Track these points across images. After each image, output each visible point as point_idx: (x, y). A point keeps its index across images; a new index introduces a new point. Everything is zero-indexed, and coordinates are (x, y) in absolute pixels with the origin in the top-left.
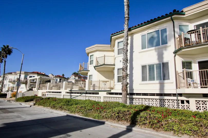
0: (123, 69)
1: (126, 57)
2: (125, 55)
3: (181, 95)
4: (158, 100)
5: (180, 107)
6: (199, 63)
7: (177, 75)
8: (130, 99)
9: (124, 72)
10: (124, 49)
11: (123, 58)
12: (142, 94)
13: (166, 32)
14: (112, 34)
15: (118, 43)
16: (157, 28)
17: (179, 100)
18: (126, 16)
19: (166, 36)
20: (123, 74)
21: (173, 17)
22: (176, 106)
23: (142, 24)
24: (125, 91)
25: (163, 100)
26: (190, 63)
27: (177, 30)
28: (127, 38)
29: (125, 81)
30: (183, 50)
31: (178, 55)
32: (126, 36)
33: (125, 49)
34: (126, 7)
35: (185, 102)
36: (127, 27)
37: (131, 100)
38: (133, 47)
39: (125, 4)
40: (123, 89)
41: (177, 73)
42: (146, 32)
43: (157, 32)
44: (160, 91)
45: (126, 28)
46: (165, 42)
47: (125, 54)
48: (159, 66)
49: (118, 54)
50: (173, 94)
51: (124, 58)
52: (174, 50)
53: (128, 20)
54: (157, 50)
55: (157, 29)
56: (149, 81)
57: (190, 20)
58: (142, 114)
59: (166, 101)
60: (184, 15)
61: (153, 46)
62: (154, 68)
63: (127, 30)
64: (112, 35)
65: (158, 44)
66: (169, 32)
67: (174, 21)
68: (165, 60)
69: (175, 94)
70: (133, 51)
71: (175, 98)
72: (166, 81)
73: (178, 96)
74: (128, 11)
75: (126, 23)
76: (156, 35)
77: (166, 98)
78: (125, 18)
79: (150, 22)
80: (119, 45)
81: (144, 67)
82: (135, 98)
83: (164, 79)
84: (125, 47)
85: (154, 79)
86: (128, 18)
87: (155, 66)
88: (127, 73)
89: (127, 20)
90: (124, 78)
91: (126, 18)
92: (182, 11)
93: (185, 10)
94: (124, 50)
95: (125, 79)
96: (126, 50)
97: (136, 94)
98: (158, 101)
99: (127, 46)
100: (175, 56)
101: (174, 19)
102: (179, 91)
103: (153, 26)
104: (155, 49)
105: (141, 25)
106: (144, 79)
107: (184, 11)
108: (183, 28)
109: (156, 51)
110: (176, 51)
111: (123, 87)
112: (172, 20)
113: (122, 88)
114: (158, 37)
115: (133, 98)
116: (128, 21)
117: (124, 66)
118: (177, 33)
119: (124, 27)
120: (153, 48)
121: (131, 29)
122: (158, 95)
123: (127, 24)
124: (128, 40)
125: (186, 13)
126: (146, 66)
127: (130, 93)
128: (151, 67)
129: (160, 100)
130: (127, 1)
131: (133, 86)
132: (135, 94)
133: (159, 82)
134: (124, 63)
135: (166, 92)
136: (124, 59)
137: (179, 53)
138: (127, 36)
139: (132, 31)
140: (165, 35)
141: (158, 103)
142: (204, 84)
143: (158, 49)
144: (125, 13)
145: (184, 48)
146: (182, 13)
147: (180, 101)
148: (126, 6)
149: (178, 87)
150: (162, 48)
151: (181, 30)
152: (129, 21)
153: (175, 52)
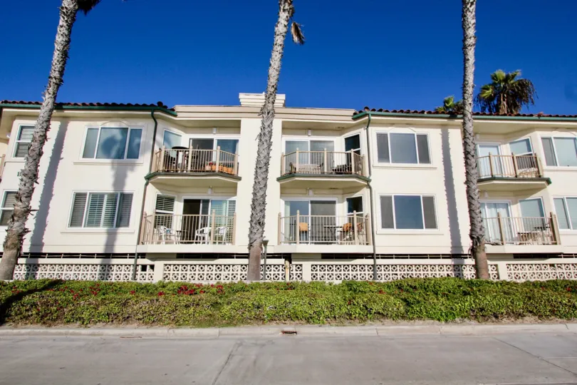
0: (18, 196)
1: (33, 168)
2: (29, 164)
3: (143, 255)
4: (99, 266)
5: (138, 277)
6: (186, 201)
7: (144, 219)
8: (27, 268)
9: (20, 203)
10: (31, 148)
11: (24, 168)
12: (65, 254)
13: (140, 137)
14: (6, 102)
15: (22, 128)
16: (124, 124)
17: (138, 265)
18: (56, 74)
19: (139, 145)
20: (16, 208)
21: (155, 113)
22: (130, 277)
23: (91, 104)
24: (12, 248)
25: (109, 265)
26: (171, 200)
27: (159, 138)
28: (45, 124)
29: (16, 224)
30: (159, 177)
31: (152, 183)
32: (45, 119)
33: (33, 150)
34: (57, 56)
35: (148, 267)
36: (51, 101)
37: (31, 268)
38: (62, 148)
39: (58, 47)
40: (9, 243)
41: (144, 216)
42: (99, 124)
43: (124, 130)
44: (106, 249)
45: (47, 100)
46: (134, 154)
47: (31, 160)
48: (113, 198)
49: (16, 156)
50: (131, 254)
51: (26, 170)
52: (146, 172)
53: (58, 85)
54: (116, 167)
55: (124, 126)
56: (86, 228)
57: (186, 127)
58: (27, 299)
59: (115, 268)
60: (176, 116)
61: (108, 157)
62: (102, 201)
63: (50, 106)
64: (4, 104)
65: (120, 156)
66: (145, 139)
67: (158, 121)
68: (127, 190)
69: (134, 254)
70: (60, 155)
71: (132, 261)
72: (121, 230)
73: (138, 258)
74: (61, 65)
75: (51, 90)
76: (119, 136)
77: (115, 261)
78: (50, 77)
79: (109, 107)
80: (23, 133)
81: (79, 197)
82: (43, 265)
83: (118, 226)
84: (36, 144)
85: (98, 224)
86: (58, 81)
87: (106, 197)
88: (28, 206)
89: (56, 84)
90: (16, 218)
91: (54, 80)
92: (173, 110)
93: (178, 108)
94: (30, 151)
95: (18, 221)
96: (37, 152)
97: (49, 254)
98: (98, 268)
99: (42, 143)
100: (147, 184)
101: (158, 118)
102: (142, 249)
103: (118, 117)
104: (113, 164)
105: (91, 107)
106: (75, 221)
107: (176, 110)
108: (172, 137)
109: (113, 168)
110: (150, 174)
111: (8, 238)
112: (154, 117)
113: (6, 242)
114: (124, 141)
115: (39, 265)
116: (58, 88)
117: (23, 188)
118: (159, 144)
119: (44, 98)
120: (109, 161)
121: (64, 107)
122: (99, 255)
123: (54, 93)
124: (47, 129)
125: (179, 114)
126: (85, 194)
127: (32, 254)
128: (97, 199)
129: (103, 266)
130: (62, 42)
131: (44, 237)
132: (45, 254)
133: (108, 230)
134: (23, 183)
135: (117, 250)
136: (26, 172)
137: (152, 180)
138: (46, 121)
139: (66, 112)
140: (137, 141)
141: (98, 272)
142: (187, 237)
143: (119, 164)
144: (53, 67)
145: (160, 175)
146: (172, 112)
147: (140, 266)
148: (58, 52)
149: (141, 240)
150: (127, 164)
151: (166, 140)
152: (60, 88)
153: (148, 178)
